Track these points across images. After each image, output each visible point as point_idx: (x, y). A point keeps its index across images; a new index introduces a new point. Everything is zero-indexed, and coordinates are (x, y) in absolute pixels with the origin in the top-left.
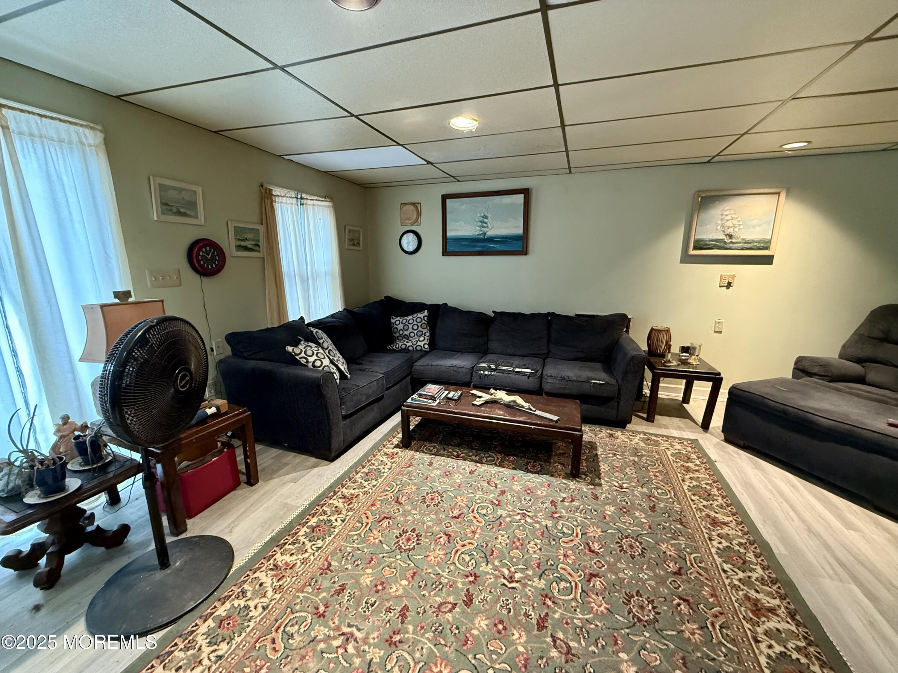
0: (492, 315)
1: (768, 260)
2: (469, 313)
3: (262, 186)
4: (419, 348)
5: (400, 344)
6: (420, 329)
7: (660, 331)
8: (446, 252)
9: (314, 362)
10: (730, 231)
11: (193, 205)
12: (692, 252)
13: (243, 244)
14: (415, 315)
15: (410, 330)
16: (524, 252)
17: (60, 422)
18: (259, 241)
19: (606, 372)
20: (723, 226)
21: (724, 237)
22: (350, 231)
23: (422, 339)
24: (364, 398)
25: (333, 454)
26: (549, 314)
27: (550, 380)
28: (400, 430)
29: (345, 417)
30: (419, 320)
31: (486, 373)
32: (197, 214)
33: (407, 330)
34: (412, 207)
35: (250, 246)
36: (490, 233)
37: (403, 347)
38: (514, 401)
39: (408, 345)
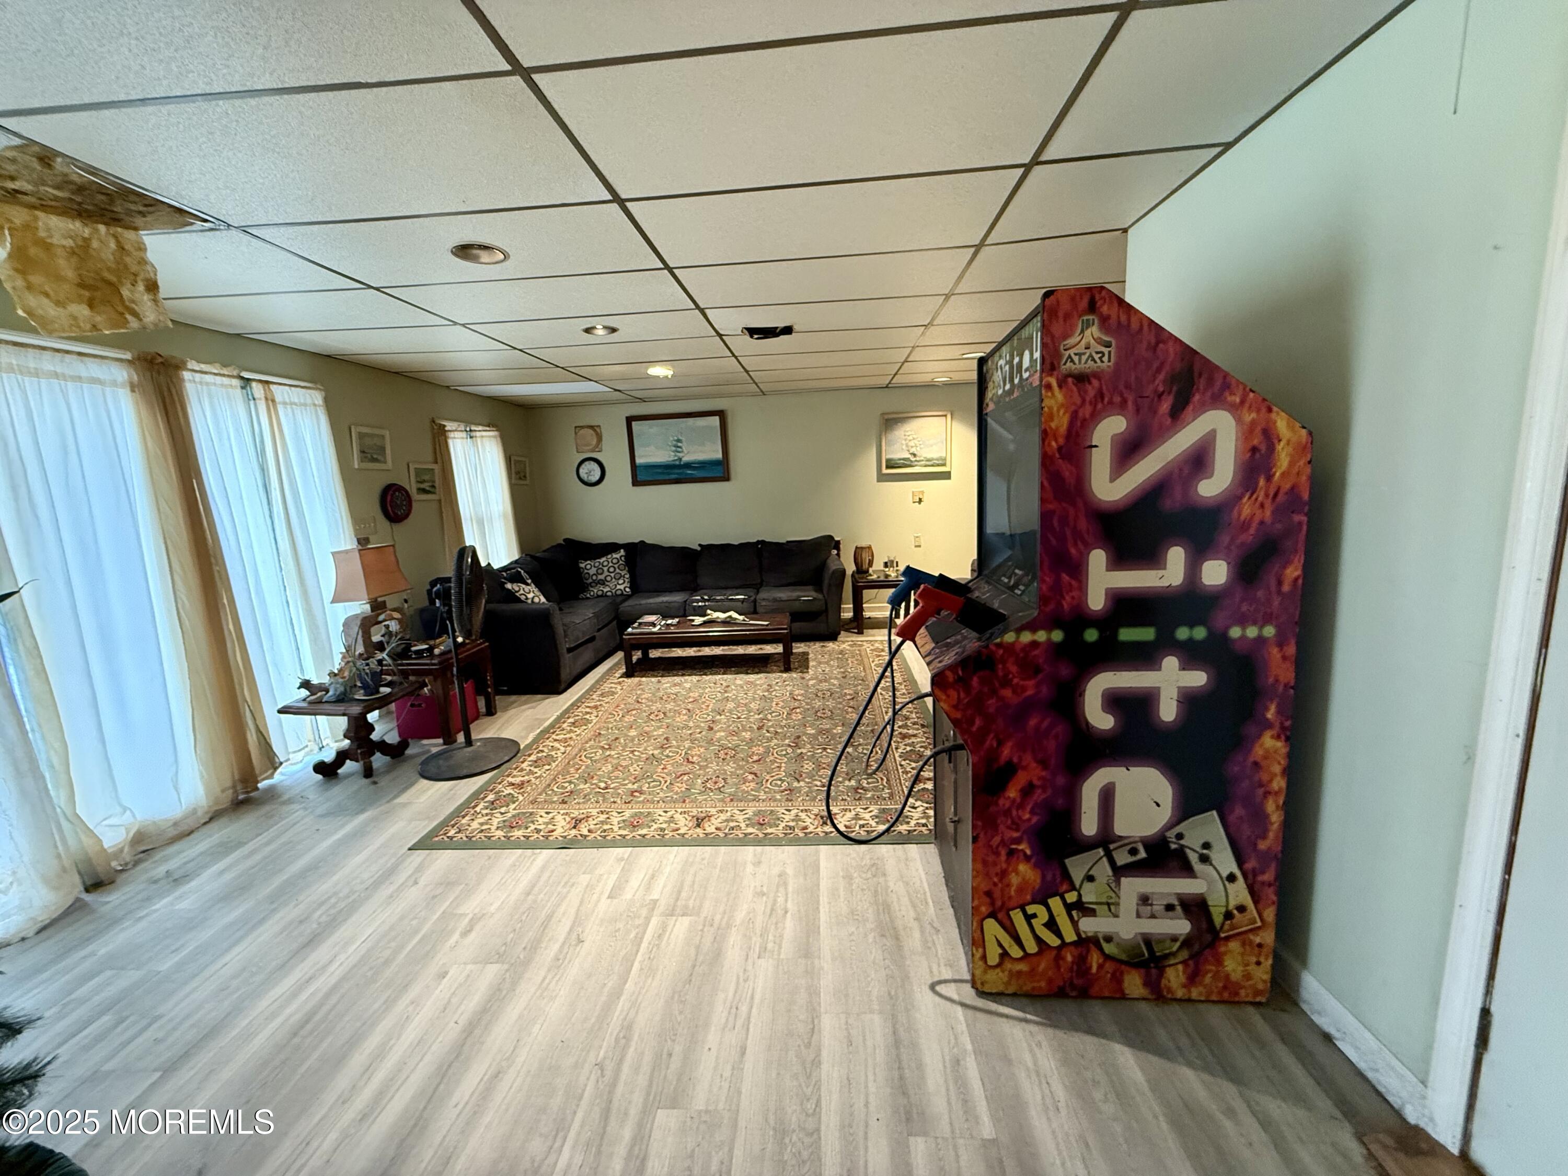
0: (699, 549)
1: (946, 476)
2: (672, 549)
3: (434, 422)
4: (619, 592)
5: (595, 591)
6: (618, 571)
7: (862, 548)
8: (636, 482)
9: (533, 598)
10: (913, 450)
11: (383, 449)
12: (885, 471)
13: (422, 486)
14: (609, 556)
15: (606, 573)
16: (726, 477)
17: (344, 651)
18: (434, 482)
19: (816, 591)
20: (907, 446)
21: (909, 456)
22: (517, 462)
23: (621, 581)
24: (580, 635)
25: (563, 686)
26: (758, 542)
27: (764, 603)
28: (623, 663)
29: (570, 650)
30: (615, 561)
31: (700, 604)
32: (385, 458)
33: (601, 574)
34: (591, 431)
35: (428, 488)
36: (686, 459)
37: (600, 593)
38: (730, 617)
39: (605, 590)
